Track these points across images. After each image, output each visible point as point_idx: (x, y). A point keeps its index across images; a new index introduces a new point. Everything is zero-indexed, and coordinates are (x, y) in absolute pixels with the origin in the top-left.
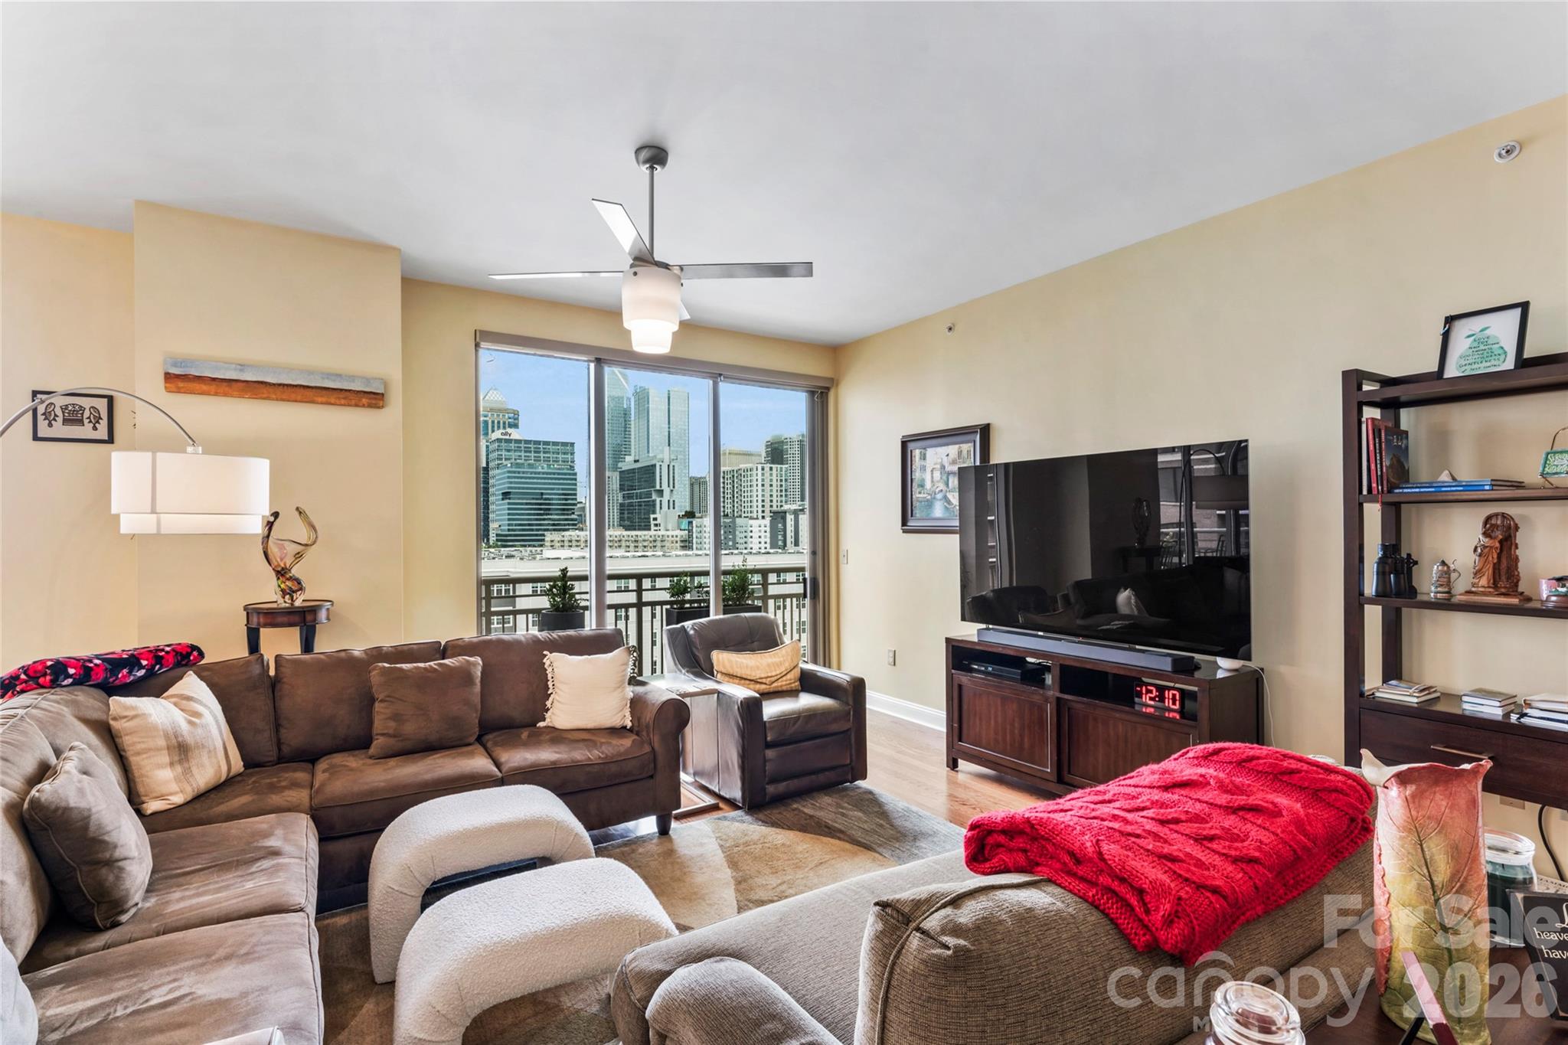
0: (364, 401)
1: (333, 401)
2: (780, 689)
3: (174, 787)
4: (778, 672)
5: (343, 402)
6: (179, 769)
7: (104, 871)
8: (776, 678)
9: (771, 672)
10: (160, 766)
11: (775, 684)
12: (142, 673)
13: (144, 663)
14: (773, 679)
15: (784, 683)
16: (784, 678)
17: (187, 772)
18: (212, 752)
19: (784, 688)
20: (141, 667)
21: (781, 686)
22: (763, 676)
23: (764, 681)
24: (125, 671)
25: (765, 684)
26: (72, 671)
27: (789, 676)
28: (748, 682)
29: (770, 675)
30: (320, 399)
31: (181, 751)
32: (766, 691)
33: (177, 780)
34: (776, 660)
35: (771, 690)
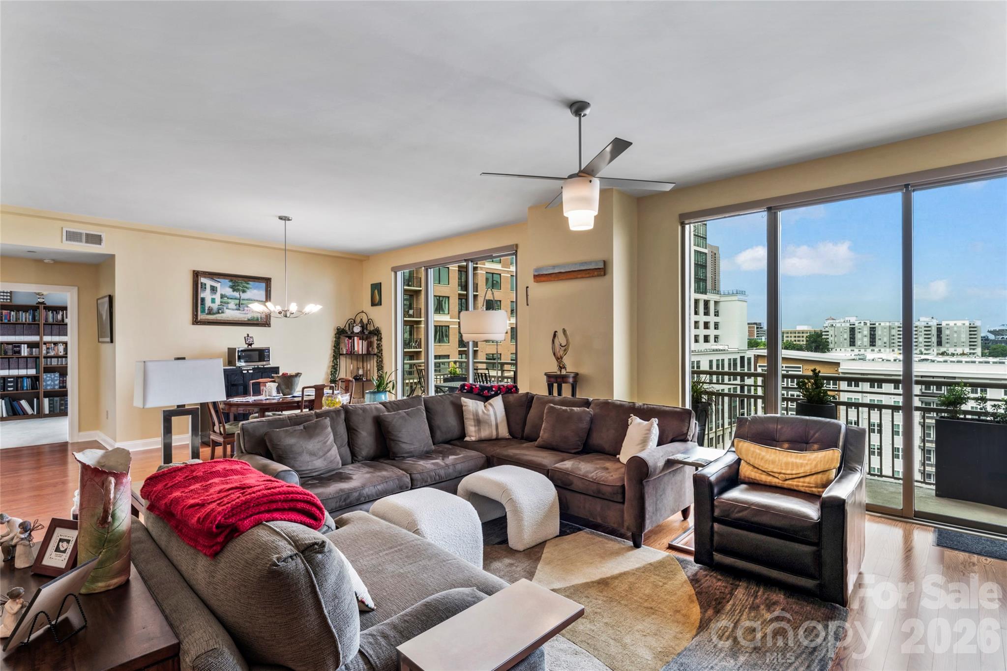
0: (596, 273)
1: (584, 276)
2: (795, 488)
3: (474, 434)
4: (794, 472)
5: (588, 275)
6: (477, 428)
7: (392, 442)
8: (791, 477)
9: (787, 470)
10: (472, 426)
11: (787, 482)
12: (493, 393)
13: (494, 389)
14: (788, 477)
15: (801, 484)
16: (801, 480)
17: (479, 430)
18: (490, 425)
19: (802, 489)
20: (493, 391)
21: (798, 486)
22: (775, 470)
23: (776, 475)
24: (486, 391)
25: (778, 478)
26: (466, 388)
27: (807, 479)
28: (760, 472)
29: (783, 471)
30: (579, 276)
31: (478, 422)
32: (780, 485)
33: (475, 431)
34: (799, 461)
35: (785, 486)
